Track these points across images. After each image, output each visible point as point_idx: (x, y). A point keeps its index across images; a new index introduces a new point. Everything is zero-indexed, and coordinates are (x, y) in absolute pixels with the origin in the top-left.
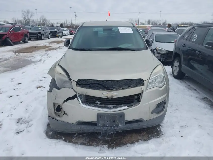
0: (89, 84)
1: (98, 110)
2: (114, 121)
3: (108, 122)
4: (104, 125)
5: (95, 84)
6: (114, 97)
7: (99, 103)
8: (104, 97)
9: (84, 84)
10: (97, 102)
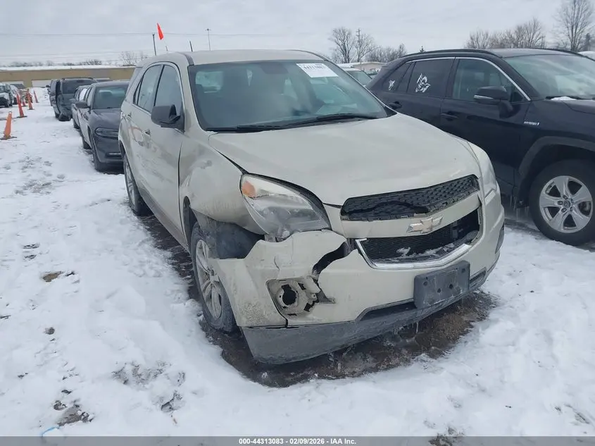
0: (374, 208)
1: (414, 268)
2: (451, 286)
3: (439, 291)
4: (434, 301)
5: (386, 204)
6: (434, 230)
7: (406, 251)
8: (412, 234)
9: (362, 211)
10: (401, 250)
